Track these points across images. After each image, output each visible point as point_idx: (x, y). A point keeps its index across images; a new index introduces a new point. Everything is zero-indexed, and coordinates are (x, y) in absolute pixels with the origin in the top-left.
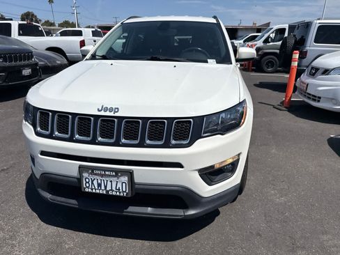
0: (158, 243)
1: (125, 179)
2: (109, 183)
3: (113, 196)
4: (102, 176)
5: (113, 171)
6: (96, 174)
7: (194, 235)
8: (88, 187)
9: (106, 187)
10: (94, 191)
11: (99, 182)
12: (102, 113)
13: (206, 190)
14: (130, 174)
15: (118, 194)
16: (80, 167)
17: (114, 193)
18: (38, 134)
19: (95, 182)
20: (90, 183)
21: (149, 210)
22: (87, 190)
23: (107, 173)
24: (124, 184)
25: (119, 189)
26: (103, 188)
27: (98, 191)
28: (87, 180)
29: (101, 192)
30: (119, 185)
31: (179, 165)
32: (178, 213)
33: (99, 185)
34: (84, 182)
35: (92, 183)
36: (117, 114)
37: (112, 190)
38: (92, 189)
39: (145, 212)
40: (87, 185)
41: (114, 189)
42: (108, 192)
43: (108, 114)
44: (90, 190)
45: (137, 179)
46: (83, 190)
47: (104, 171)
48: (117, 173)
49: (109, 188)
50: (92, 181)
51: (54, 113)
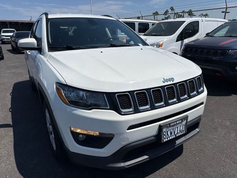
2: (176, 129)
4: (173, 126)
5: (180, 120)
8: (165, 138)
9: (174, 133)
10: (169, 139)
11: (171, 131)
12: (166, 83)
15: (181, 133)
19: (169, 133)
22: (164, 141)
26: (173, 134)
27: (171, 138)
28: (165, 134)
30: (181, 128)
31: (202, 103)
33: (171, 133)
34: (163, 136)
35: (167, 134)
37: (178, 133)
42: (176, 135)
43: (169, 83)
44: (167, 140)
46: (162, 142)
47: (176, 122)
48: (182, 119)
49: (176, 132)
50: (167, 132)
51: (132, 92)
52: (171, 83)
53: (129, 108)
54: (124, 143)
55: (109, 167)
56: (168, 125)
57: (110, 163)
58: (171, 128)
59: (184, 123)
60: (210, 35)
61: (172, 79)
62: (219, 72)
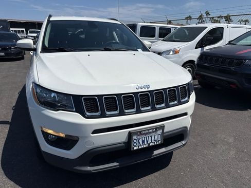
0: (161, 171)
2: (150, 138)
3: (153, 146)
4: (146, 134)
5: (154, 129)
6: (143, 134)
8: (136, 146)
9: (147, 142)
10: (140, 147)
11: (143, 139)
15: (156, 143)
16: (130, 133)
17: (153, 144)
19: (141, 141)
20: (137, 142)
21: (163, 150)
22: (135, 148)
23: (150, 131)
24: (159, 136)
25: (156, 140)
26: (146, 143)
27: (142, 147)
28: (135, 141)
29: (145, 146)
30: (156, 137)
31: (186, 114)
33: (143, 142)
34: (133, 143)
35: (139, 142)
37: (152, 142)
38: (139, 147)
40: (135, 145)
42: (149, 144)
43: (144, 90)
44: (137, 148)
45: (165, 130)
46: (132, 150)
47: (149, 130)
48: (156, 129)
49: (149, 141)
51: (100, 96)
52: (146, 90)
53: (96, 112)
54: (89, 147)
55: (75, 169)
56: (140, 133)
57: (76, 166)
58: (143, 136)
59: (160, 132)
60: (232, 43)
61: (148, 87)
62: (234, 84)
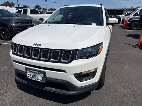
1: (42, 75)
2: (36, 76)
3: (37, 81)
5: (37, 71)
6: (31, 72)
7: (76, 102)
8: (29, 77)
9: (35, 77)
12: (35, 46)
13: (79, 84)
14: (44, 73)
15: (40, 81)
16: (26, 68)
17: (38, 80)
18: (13, 53)
21: (54, 89)
22: (28, 78)
23: (35, 72)
24: (42, 77)
25: (40, 79)
26: (34, 78)
27: (32, 79)
30: (40, 77)
32: (66, 92)
33: (33, 76)
34: (28, 74)
35: (30, 75)
36: (40, 47)
37: (37, 79)
38: (30, 78)
39: (52, 90)
41: (38, 79)
42: (36, 79)
44: (29, 78)
45: (47, 76)
50: (30, 74)
51: (18, 45)
52: (38, 47)
56: (29, 70)
